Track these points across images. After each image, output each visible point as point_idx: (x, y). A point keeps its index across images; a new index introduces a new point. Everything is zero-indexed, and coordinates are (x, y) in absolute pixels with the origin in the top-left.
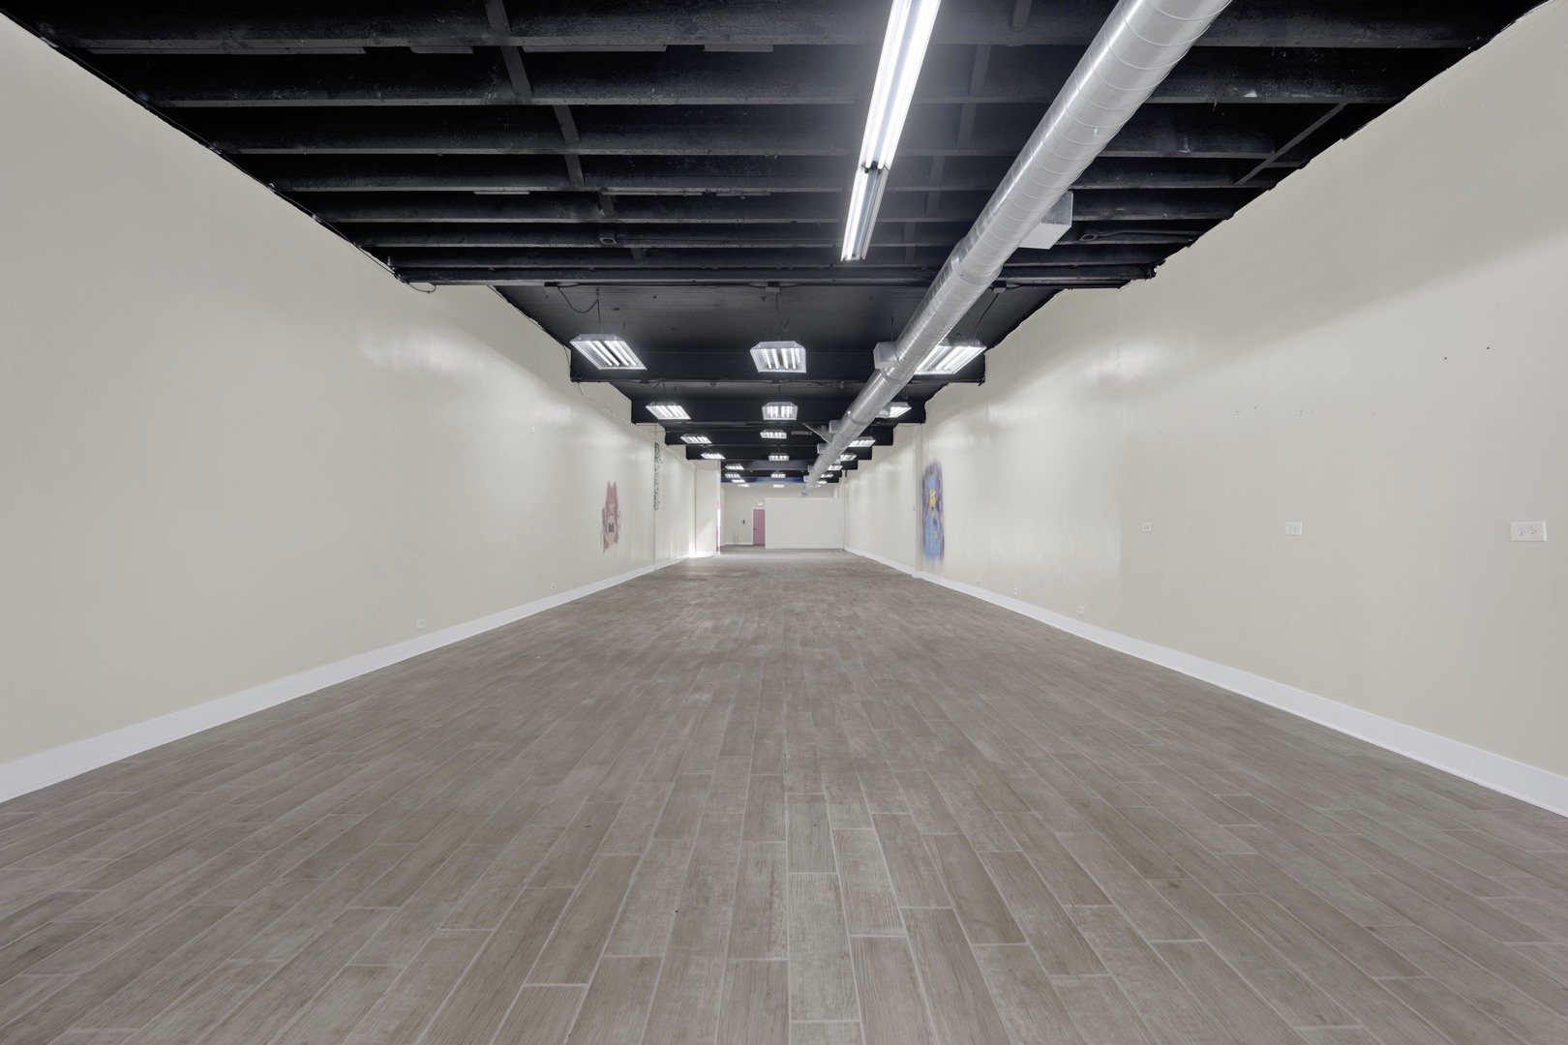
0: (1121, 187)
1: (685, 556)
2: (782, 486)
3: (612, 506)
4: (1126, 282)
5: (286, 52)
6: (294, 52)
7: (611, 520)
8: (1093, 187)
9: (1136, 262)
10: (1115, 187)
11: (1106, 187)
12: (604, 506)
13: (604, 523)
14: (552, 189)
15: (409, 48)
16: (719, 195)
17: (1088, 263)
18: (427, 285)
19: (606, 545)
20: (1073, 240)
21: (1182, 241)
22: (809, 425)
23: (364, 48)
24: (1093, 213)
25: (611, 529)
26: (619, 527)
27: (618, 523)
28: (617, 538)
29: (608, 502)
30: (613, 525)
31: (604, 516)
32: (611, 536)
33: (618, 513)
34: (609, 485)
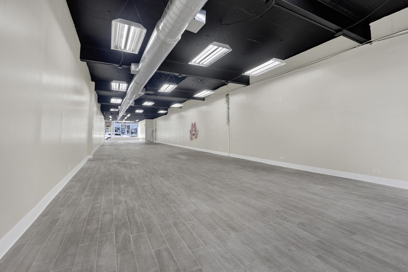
25: (194, 135)
26: (197, 135)
27: (197, 133)
28: (196, 137)
29: (192, 128)
30: (194, 134)
31: (190, 132)
32: (193, 137)
33: (197, 130)
34: (192, 124)
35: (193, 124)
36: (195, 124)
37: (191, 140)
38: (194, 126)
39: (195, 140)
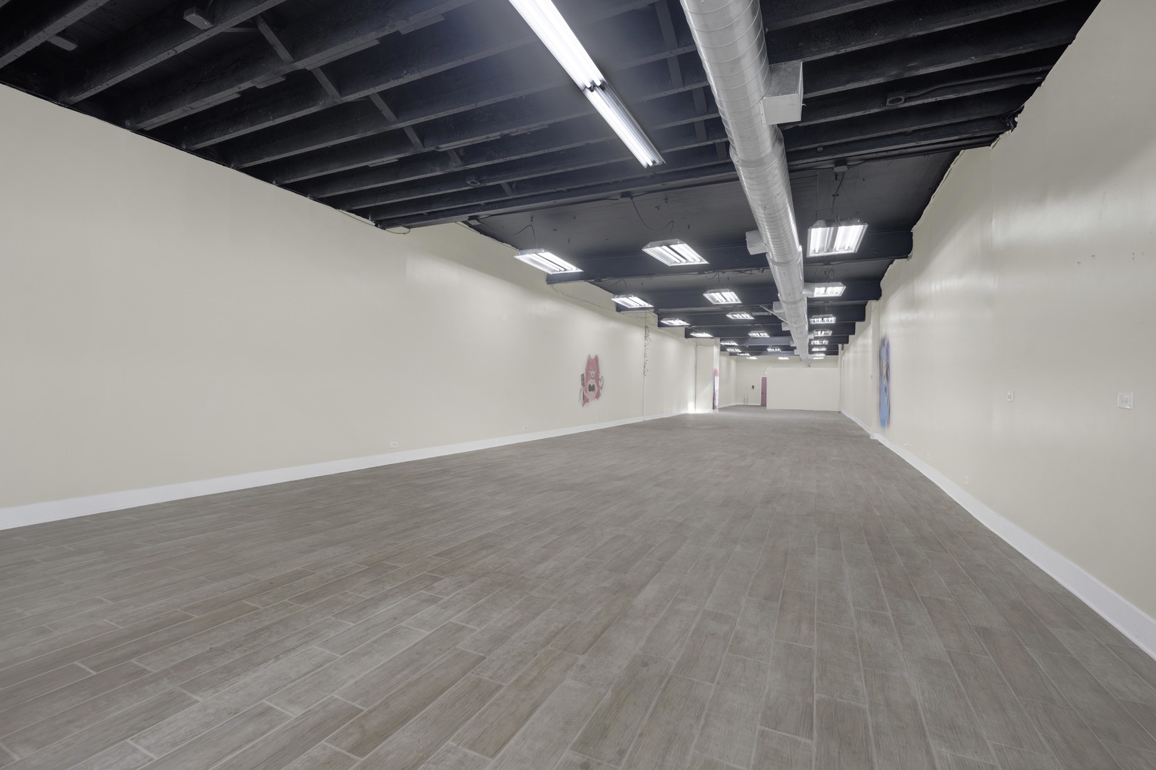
0: (883, 42)
1: (683, 412)
2: (787, 358)
3: (592, 373)
4: (995, 137)
5: (209, 106)
6: (213, 106)
7: (592, 382)
8: (849, 50)
9: (985, 115)
10: (876, 44)
11: (865, 46)
12: (584, 372)
13: (583, 384)
14: (407, 154)
15: (254, 87)
16: (512, 135)
17: (922, 127)
18: (401, 229)
19: (585, 400)
20: (880, 107)
21: (1028, 82)
22: (765, 307)
23: (238, 93)
24: (878, 76)
25: (592, 388)
26: (601, 388)
27: (600, 385)
28: (598, 396)
29: (588, 370)
30: (594, 385)
31: (583, 379)
32: (591, 395)
33: (600, 377)
34: (589, 357)
35: (593, 357)
36: (596, 359)
37: (583, 405)
38: (593, 364)
39: (594, 404)
